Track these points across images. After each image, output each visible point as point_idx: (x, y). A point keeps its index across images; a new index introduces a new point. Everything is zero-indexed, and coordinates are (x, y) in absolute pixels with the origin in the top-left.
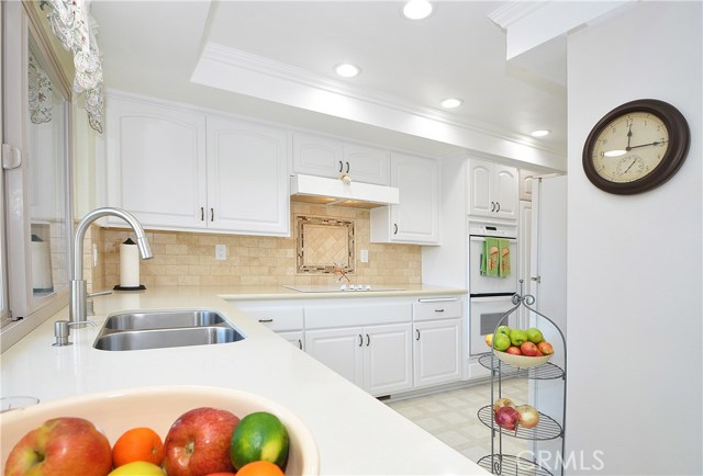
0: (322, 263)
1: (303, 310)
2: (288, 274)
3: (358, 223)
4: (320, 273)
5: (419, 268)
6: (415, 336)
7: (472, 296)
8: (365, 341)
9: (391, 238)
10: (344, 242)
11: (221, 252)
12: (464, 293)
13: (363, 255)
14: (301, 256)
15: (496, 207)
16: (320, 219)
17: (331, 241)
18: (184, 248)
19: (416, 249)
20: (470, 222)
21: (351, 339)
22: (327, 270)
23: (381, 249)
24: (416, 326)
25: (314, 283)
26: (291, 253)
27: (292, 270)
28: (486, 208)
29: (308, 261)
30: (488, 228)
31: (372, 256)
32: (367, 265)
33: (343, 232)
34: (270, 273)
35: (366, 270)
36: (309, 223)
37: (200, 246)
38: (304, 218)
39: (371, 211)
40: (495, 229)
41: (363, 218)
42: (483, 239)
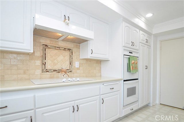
0: (57, 68)
1: (35, 96)
2: (36, 73)
3: (74, 50)
4: (55, 72)
5: (100, 70)
6: (102, 101)
7: (124, 81)
8: (76, 109)
9: (89, 56)
10: (67, 58)
12: (121, 80)
13: (77, 64)
14: (44, 64)
15: (133, 44)
16: (55, 47)
17: (61, 58)
19: (99, 62)
20: (124, 49)
21: (68, 109)
22: (59, 71)
23: (85, 61)
24: (102, 97)
25: (51, 78)
26: (38, 63)
27: (39, 72)
28: (129, 44)
29: (48, 66)
30: (130, 52)
31: (81, 64)
32: (78, 69)
33: (67, 53)
34: (25, 73)
35: (78, 71)
36: (49, 48)
38: (46, 46)
39: (81, 45)
40: (132, 53)
41: (77, 48)
42: (129, 57)
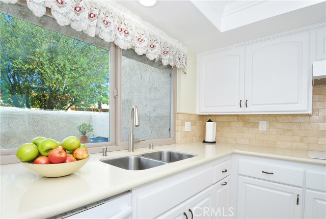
2: (319, 143)
11: (263, 126)
18: (241, 123)
26: (325, 126)
27: (324, 140)
37: (249, 122)
